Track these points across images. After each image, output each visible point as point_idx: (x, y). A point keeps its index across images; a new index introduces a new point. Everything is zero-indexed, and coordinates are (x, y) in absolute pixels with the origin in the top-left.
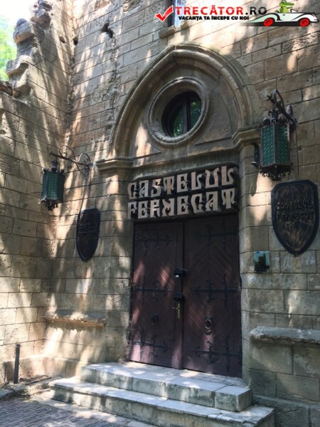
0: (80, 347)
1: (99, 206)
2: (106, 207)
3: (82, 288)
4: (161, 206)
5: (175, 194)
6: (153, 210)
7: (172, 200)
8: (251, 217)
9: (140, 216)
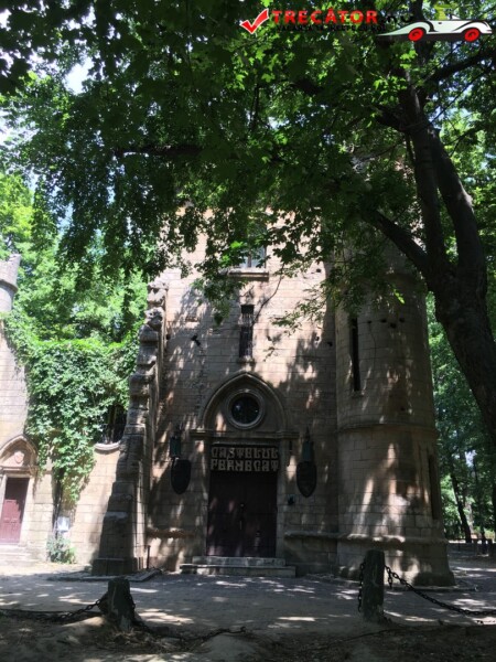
0: (176, 549)
1: (190, 459)
2: (195, 460)
3: (176, 511)
4: (235, 464)
5: (243, 459)
6: (229, 466)
7: (242, 462)
8: (286, 476)
9: (220, 469)
